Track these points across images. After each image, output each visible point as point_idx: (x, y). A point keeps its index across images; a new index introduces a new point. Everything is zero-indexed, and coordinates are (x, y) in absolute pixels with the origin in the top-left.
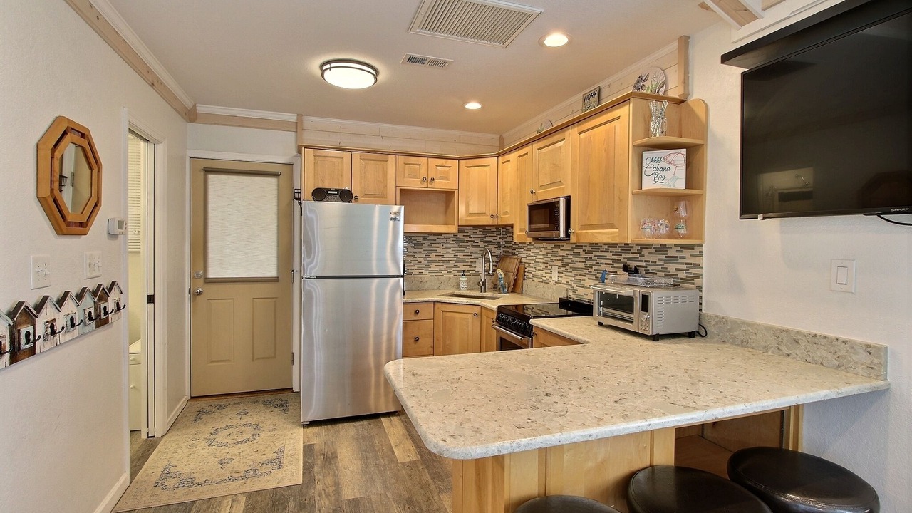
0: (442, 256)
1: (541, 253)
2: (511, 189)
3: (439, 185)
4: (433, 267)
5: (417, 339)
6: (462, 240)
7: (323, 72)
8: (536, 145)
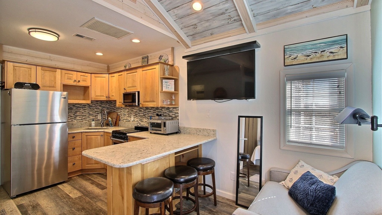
0: (83, 113)
1: (126, 111)
2: (115, 87)
3: (82, 84)
4: (78, 118)
5: (74, 149)
6: (92, 106)
7: (29, 32)
8: (126, 72)
